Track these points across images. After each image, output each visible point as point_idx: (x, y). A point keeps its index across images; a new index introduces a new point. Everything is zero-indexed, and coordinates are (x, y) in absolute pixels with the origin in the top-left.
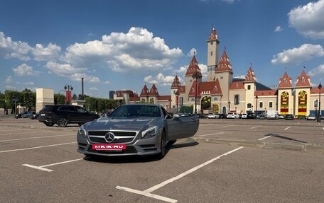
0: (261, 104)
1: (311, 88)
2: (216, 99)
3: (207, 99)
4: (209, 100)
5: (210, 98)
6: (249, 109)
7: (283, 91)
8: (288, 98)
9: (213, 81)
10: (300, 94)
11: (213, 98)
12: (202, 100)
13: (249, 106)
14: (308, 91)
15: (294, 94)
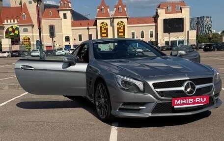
0: (80, 36)
1: (128, 18)
2: (26, 30)
3: (13, 31)
4: (16, 32)
5: (17, 29)
6: (67, 43)
7: (102, 21)
8: (107, 29)
9: (18, 5)
10: (118, 24)
11: (21, 29)
12: (7, 32)
13: (67, 39)
14: (125, 21)
15: (112, 25)
